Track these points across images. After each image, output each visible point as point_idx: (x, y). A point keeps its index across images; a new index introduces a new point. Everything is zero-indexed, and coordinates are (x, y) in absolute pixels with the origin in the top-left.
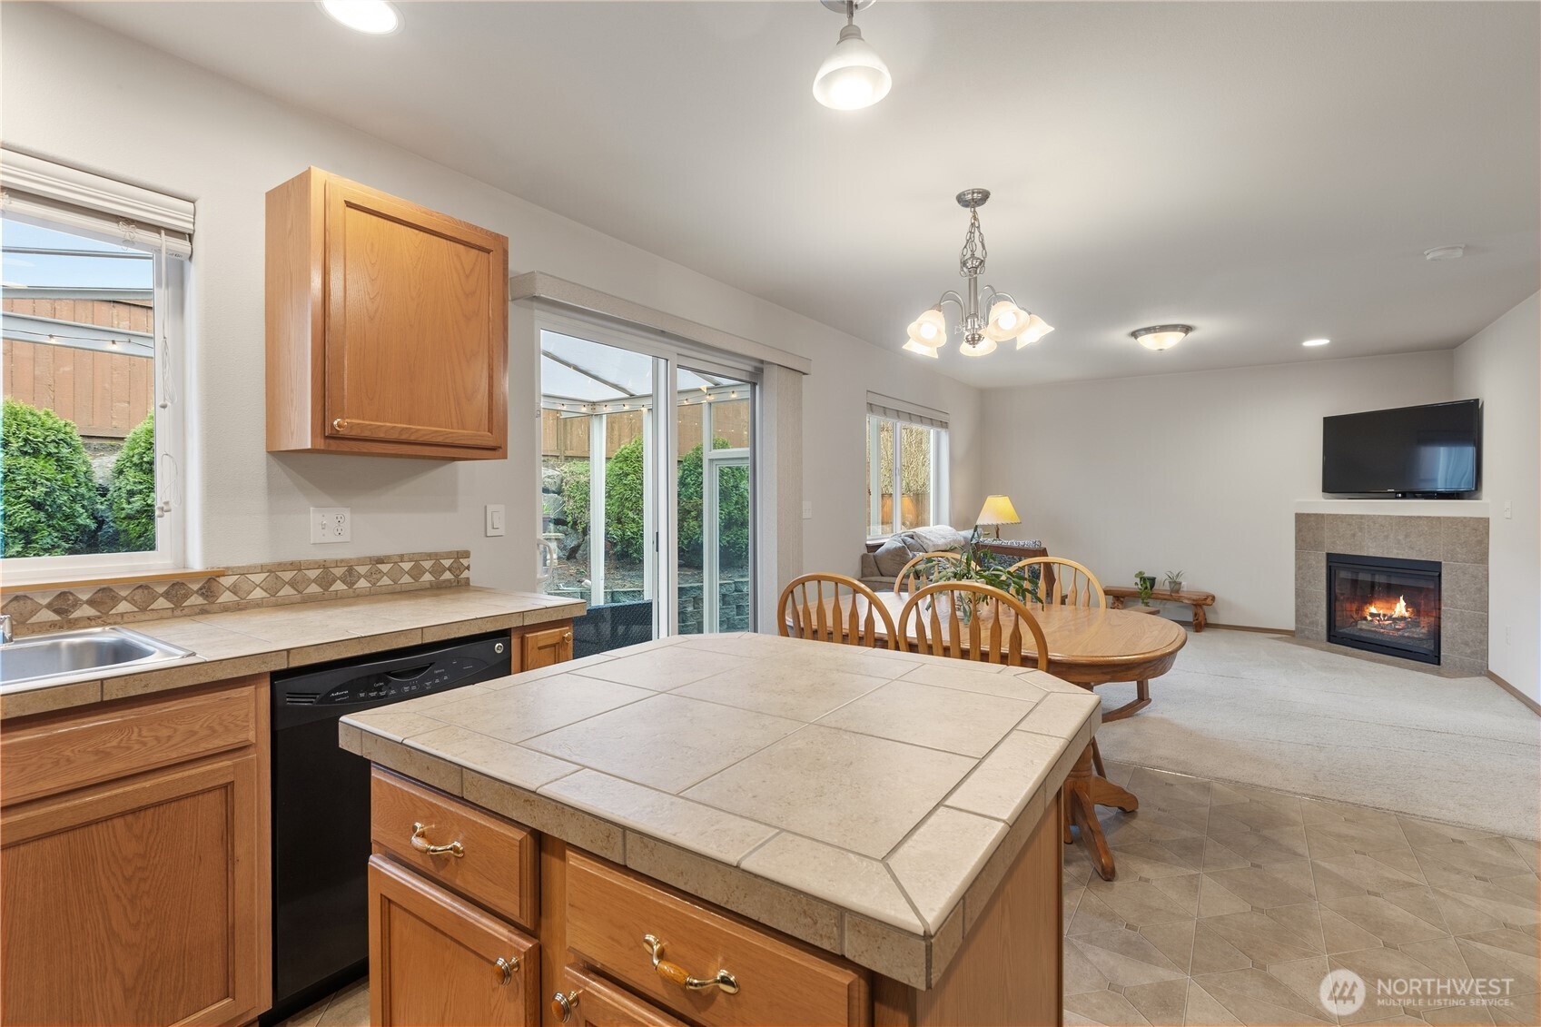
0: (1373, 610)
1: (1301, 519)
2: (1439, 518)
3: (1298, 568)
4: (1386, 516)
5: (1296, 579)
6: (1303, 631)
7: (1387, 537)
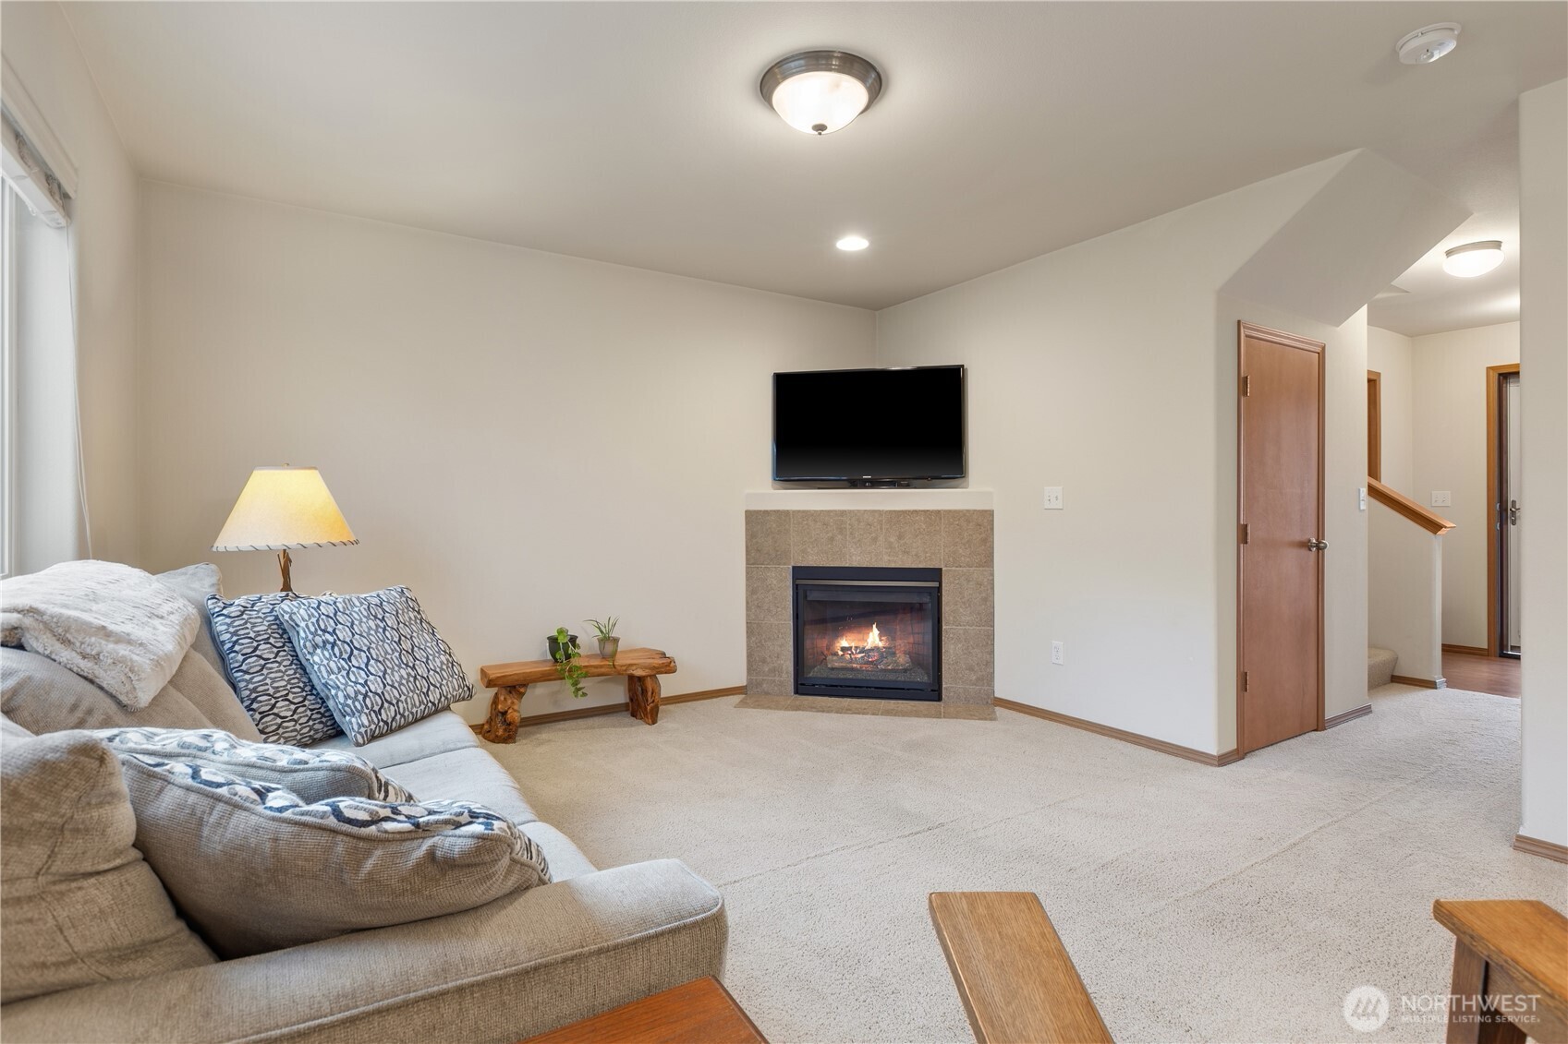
0: (844, 643)
1: (754, 519)
2: (938, 512)
3: (751, 591)
4: (874, 511)
5: (748, 609)
6: (759, 684)
7: (875, 540)
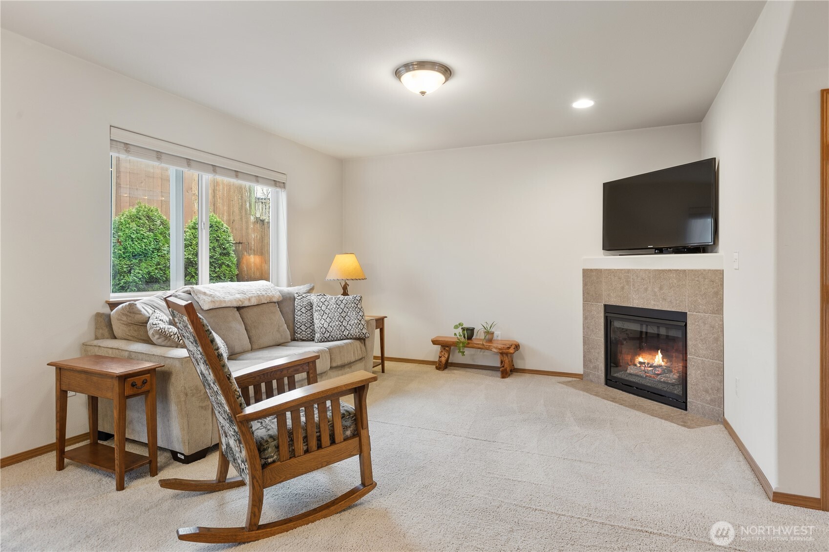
0: (641, 359)
1: (587, 274)
2: (685, 271)
3: (585, 318)
4: (646, 270)
5: (584, 329)
6: (588, 375)
7: (646, 289)
